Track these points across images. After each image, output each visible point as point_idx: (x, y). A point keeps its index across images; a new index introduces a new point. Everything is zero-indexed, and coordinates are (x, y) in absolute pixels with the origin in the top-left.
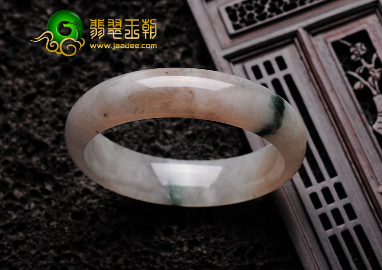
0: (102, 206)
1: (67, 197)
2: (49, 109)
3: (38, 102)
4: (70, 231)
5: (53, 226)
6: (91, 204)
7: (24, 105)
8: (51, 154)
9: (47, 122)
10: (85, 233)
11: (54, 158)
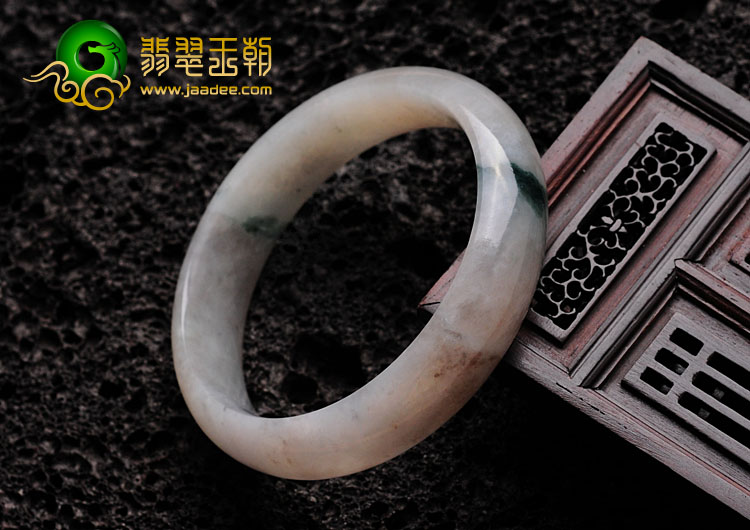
0: (157, 380)
1: (102, 353)
2: (121, 190)
3: (107, 175)
4: (87, 415)
5: (62, 399)
6: (141, 372)
7: (80, 175)
8: (99, 272)
9: (110, 213)
10: (112, 423)
11: (102, 279)
